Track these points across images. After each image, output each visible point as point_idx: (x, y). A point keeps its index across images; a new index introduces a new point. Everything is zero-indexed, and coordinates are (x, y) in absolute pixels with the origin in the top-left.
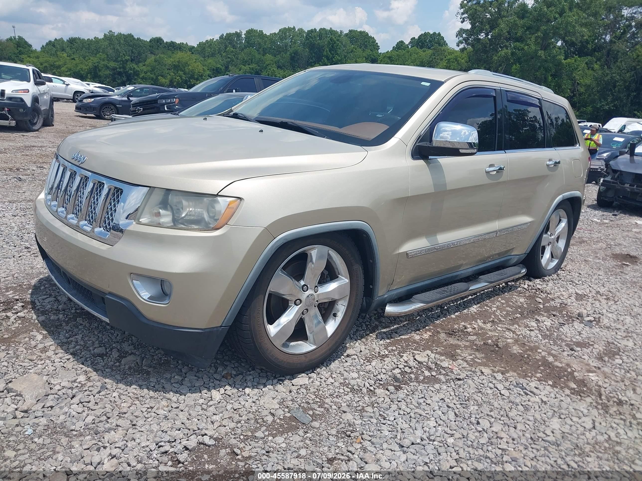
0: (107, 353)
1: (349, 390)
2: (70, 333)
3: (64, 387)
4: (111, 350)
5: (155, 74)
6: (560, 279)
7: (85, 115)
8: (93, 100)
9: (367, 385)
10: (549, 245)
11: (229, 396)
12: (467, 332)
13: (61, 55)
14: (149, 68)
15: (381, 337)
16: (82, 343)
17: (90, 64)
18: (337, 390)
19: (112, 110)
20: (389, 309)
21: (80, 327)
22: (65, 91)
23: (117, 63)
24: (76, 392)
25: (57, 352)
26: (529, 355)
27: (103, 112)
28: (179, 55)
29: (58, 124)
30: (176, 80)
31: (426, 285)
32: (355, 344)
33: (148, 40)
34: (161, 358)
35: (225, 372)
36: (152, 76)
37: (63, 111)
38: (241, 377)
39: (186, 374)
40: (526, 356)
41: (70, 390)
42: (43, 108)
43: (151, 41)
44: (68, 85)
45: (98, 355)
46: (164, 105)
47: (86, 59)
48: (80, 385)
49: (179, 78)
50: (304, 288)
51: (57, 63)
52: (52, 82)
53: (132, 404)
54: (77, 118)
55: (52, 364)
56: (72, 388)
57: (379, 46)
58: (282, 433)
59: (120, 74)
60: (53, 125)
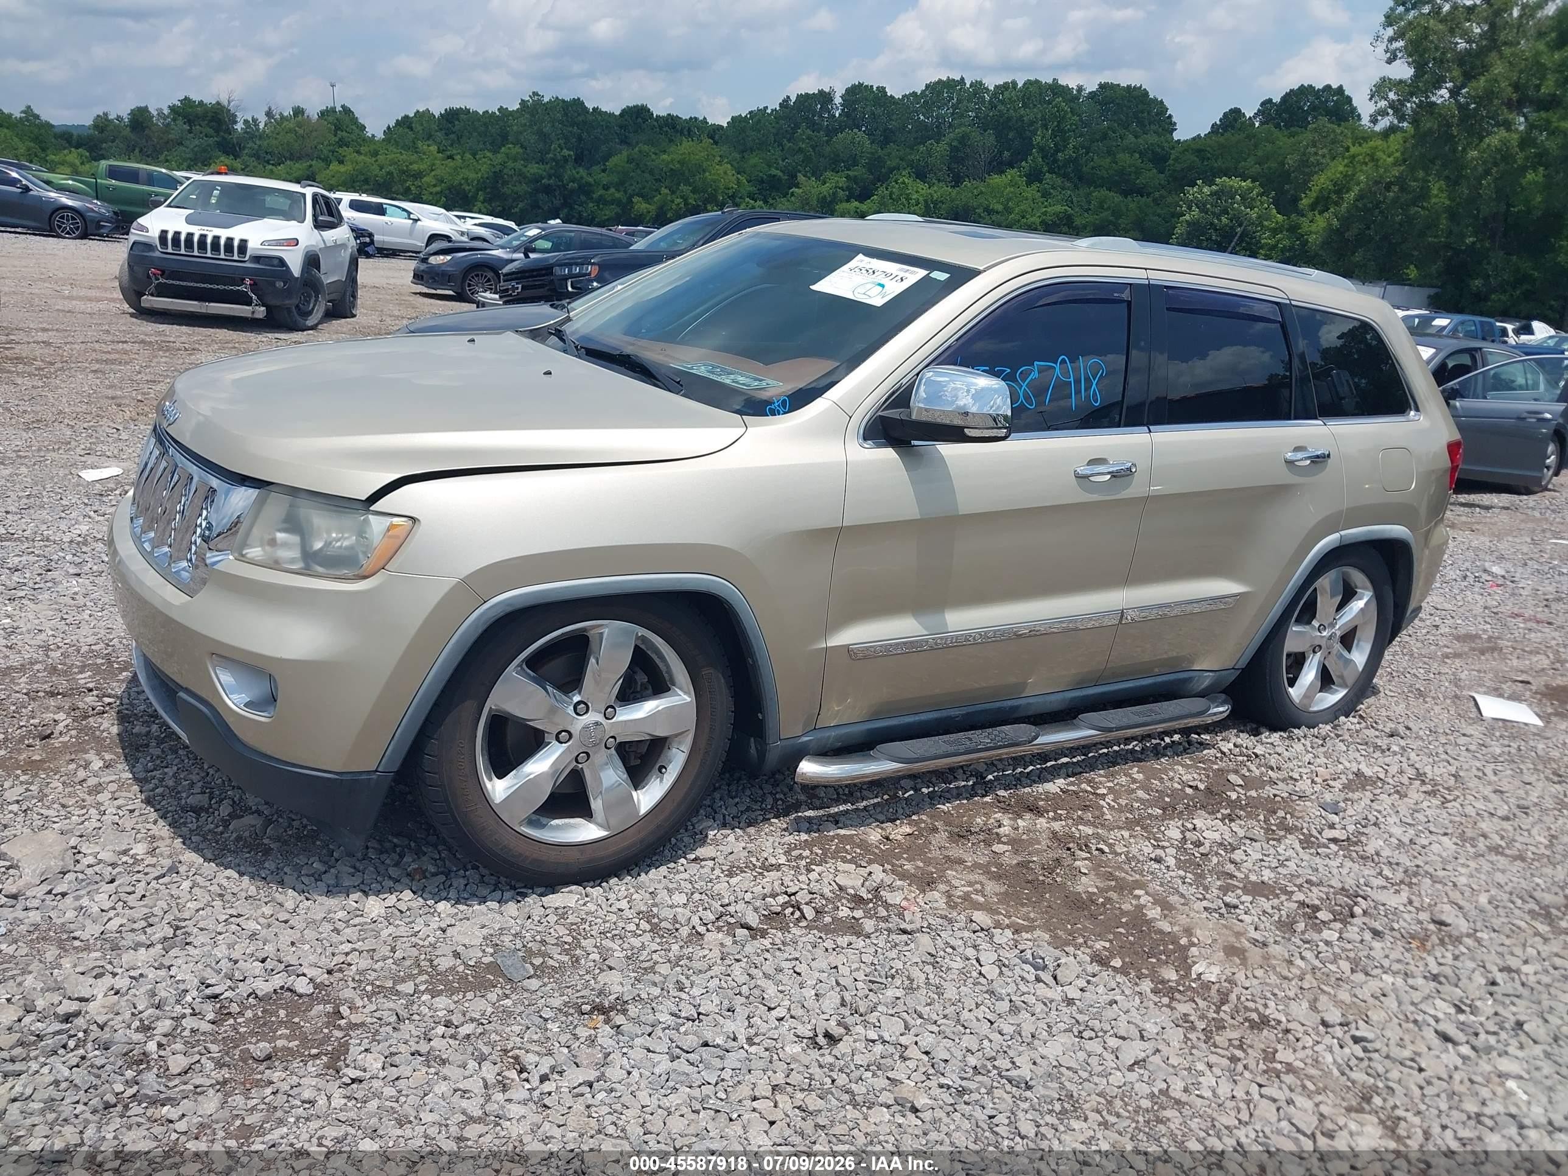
0: (210, 806)
1: (648, 927)
2: (158, 762)
3: (100, 861)
4: (221, 800)
5: (625, 192)
6: (1338, 736)
7: (434, 292)
8: (449, 258)
9: (695, 920)
10: (1314, 652)
11: (401, 912)
12: (997, 834)
13: (425, 147)
14: (615, 178)
15: (798, 827)
16: (171, 783)
17: (484, 168)
18: (622, 924)
19: (489, 280)
20: (808, 768)
21: (181, 752)
22: (411, 233)
23: (542, 167)
24: (119, 873)
25: (117, 795)
26: (1109, 900)
27: (469, 285)
28: (685, 147)
29: (364, 315)
30: (674, 207)
31: (921, 722)
32: (726, 837)
33: (617, 113)
34: (305, 827)
35: (415, 866)
36: (617, 195)
37: (392, 281)
38: (442, 878)
39: (337, 860)
40: (1101, 900)
41: (110, 868)
42: (327, 280)
43: (622, 114)
44: (416, 220)
45: (191, 807)
46: (565, 279)
47: (477, 157)
48: (131, 861)
49: (679, 200)
50: (583, 708)
51: (415, 167)
52: (384, 214)
53: (208, 905)
54: (412, 298)
55: (99, 817)
56: (113, 865)
57: (1175, 124)
58: (453, 992)
59: (548, 190)
60: (354, 316)
